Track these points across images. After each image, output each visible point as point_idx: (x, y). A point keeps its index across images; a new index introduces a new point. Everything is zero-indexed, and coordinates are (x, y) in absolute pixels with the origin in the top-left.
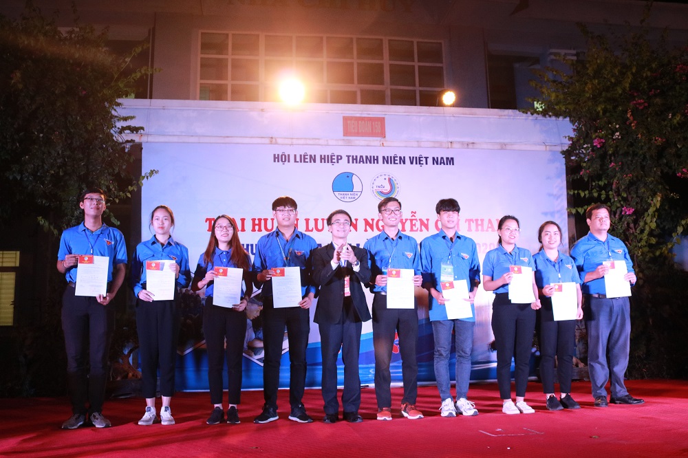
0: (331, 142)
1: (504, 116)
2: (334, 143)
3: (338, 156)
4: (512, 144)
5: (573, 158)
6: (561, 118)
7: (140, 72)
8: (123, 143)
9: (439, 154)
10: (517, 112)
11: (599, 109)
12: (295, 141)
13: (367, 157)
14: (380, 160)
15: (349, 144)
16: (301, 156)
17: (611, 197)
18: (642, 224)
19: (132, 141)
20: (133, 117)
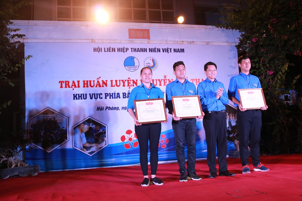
0: (122, 42)
1: (208, 28)
2: (124, 42)
3: (126, 48)
4: (212, 42)
5: (241, 49)
6: (234, 30)
7: (21, 3)
8: (14, 43)
9: (177, 47)
10: (214, 27)
11: (255, 23)
12: (104, 41)
13: (141, 49)
14: (148, 50)
15: (132, 42)
16: (107, 48)
18: (276, 79)
19: (19, 42)
20: (19, 29)
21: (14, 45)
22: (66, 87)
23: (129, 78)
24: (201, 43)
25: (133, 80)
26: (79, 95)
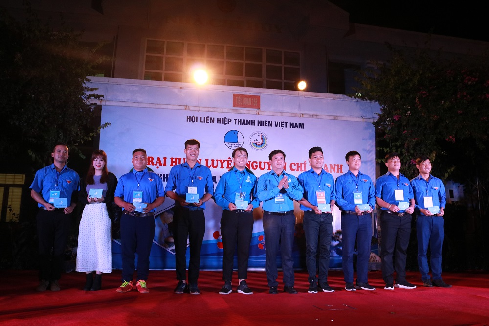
0: (224, 111)
1: (338, 98)
2: (227, 111)
3: (228, 120)
4: (341, 116)
5: (380, 127)
6: (373, 102)
8: (89, 105)
9: (295, 121)
10: (346, 96)
11: (398, 96)
12: (201, 109)
13: (247, 121)
14: (256, 123)
15: (236, 112)
16: (205, 118)
17: (404, 153)
19: (95, 104)
20: (97, 89)
21: (89, 107)
23: (229, 158)
24: (327, 118)
26: (164, 175)
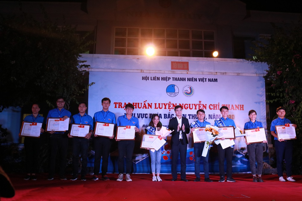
0: (166, 72)
1: (239, 61)
2: (167, 72)
3: (169, 78)
4: (242, 73)
5: (268, 79)
6: (263, 63)
8: (81, 72)
9: (211, 77)
10: (245, 60)
11: (280, 58)
12: (151, 72)
13: (181, 78)
14: (186, 79)
15: (173, 73)
16: (153, 77)
17: (285, 96)
18: (298, 107)
19: (85, 71)
20: (86, 61)
21: (82, 72)
22: (119, 107)
23: (170, 102)
25: (173, 104)
